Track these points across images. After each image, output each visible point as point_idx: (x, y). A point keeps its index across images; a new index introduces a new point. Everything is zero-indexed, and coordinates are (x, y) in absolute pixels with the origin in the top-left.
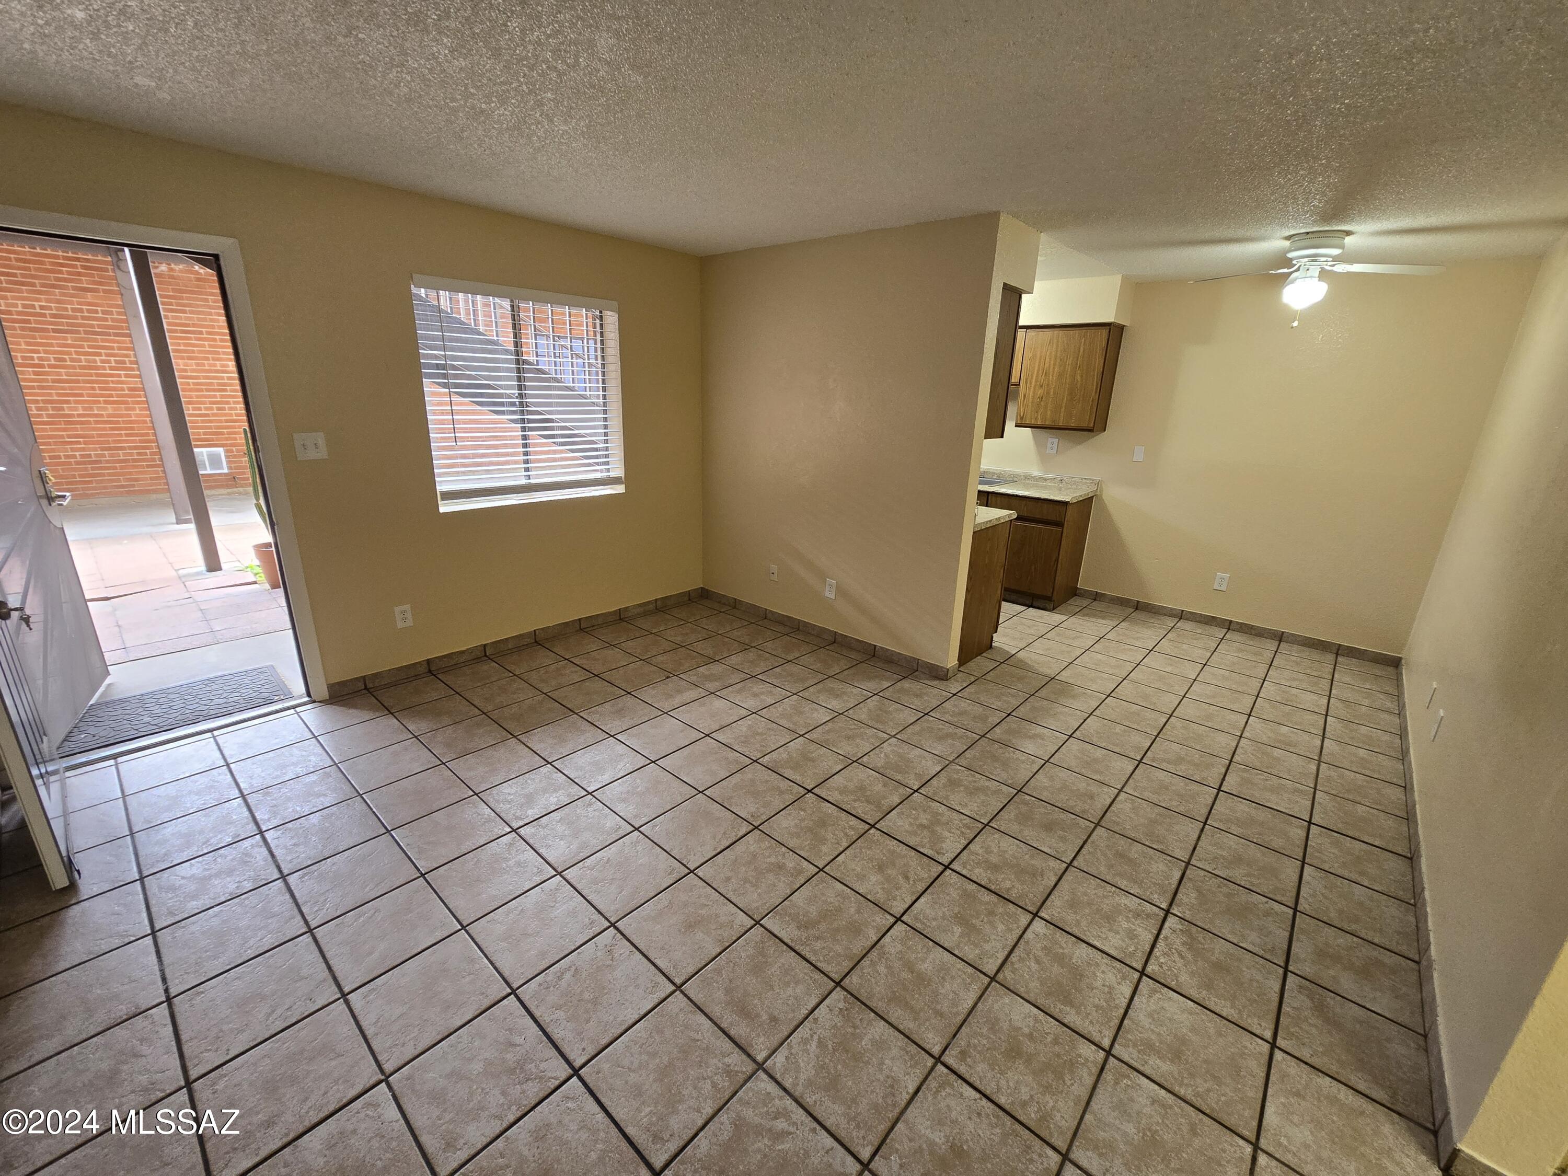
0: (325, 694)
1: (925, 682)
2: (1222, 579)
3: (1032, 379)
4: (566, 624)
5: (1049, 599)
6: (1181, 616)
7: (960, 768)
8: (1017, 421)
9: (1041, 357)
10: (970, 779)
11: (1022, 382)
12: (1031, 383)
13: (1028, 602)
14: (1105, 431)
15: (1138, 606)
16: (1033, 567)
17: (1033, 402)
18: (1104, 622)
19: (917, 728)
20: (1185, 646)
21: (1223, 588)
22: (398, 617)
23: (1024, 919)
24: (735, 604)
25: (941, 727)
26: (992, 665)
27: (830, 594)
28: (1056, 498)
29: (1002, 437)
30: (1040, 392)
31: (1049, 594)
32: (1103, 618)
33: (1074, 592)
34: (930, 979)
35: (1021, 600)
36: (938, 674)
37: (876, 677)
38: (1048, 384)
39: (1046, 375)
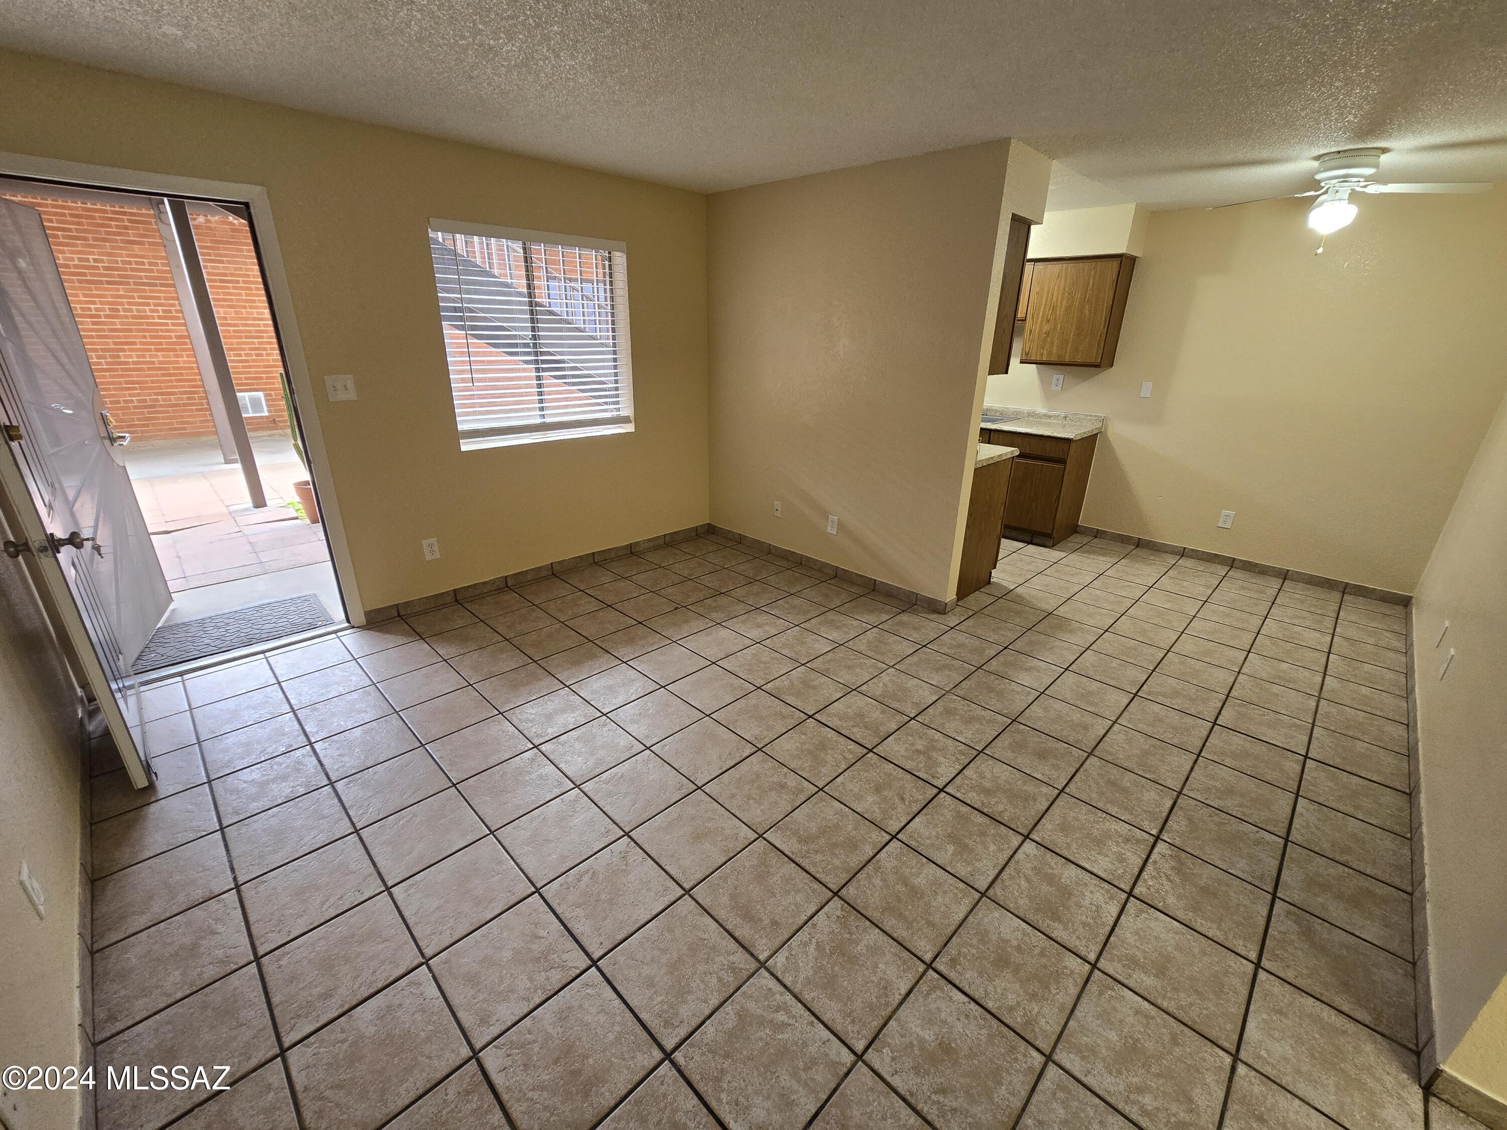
0: (362, 620)
1: (924, 615)
2: (1226, 517)
3: (1038, 314)
4: (581, 558)
5: (1049, 536)
6: (1183, 553)
7: (955, 697)
8: (1022, 357)
9: (1048, 292)
10: (966, 708)
11: (1028, 316)
12: (1037, 319)
13: (1027, 539)
14: (1112, 366)
15: (1139, 544)
16: (1034, 505)
17: (1039, 338)
18: (1104, 559)
19: (914, 659)
20: (1185, 584)
21: (1228, 526)
22: (426, 550)
23: (1016, 840)
24: (740, 540)
25: (938, 658)
26: (991, 599)
27: (832, 530)
28: (1059, 436)
29: (1007, 373)
30: (1046, 328)
31: (1049, 532)
32: (1104, 555)
33: (1074, 529)
34: (923, 892)
35: (1020, 537)
36: (936, 608)
37: (876, 610)
38: (1055, 319)
39: (1053, 310)
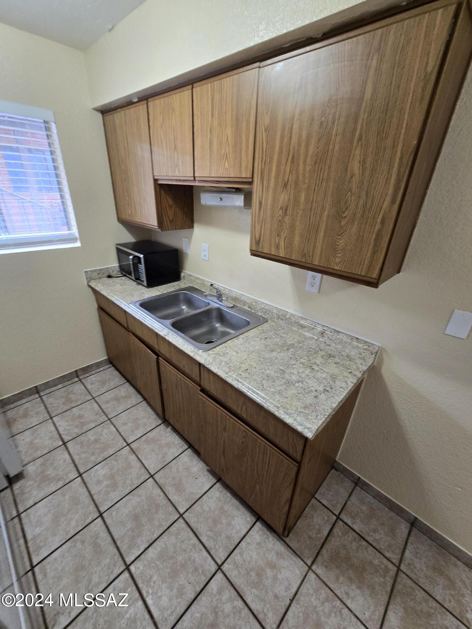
8: (251, 246)
14: (399, 272)
17: (272, 217)
30: (283, 198)
38: (296, 183)
39: (293, 162)
